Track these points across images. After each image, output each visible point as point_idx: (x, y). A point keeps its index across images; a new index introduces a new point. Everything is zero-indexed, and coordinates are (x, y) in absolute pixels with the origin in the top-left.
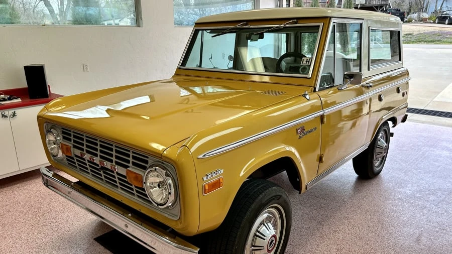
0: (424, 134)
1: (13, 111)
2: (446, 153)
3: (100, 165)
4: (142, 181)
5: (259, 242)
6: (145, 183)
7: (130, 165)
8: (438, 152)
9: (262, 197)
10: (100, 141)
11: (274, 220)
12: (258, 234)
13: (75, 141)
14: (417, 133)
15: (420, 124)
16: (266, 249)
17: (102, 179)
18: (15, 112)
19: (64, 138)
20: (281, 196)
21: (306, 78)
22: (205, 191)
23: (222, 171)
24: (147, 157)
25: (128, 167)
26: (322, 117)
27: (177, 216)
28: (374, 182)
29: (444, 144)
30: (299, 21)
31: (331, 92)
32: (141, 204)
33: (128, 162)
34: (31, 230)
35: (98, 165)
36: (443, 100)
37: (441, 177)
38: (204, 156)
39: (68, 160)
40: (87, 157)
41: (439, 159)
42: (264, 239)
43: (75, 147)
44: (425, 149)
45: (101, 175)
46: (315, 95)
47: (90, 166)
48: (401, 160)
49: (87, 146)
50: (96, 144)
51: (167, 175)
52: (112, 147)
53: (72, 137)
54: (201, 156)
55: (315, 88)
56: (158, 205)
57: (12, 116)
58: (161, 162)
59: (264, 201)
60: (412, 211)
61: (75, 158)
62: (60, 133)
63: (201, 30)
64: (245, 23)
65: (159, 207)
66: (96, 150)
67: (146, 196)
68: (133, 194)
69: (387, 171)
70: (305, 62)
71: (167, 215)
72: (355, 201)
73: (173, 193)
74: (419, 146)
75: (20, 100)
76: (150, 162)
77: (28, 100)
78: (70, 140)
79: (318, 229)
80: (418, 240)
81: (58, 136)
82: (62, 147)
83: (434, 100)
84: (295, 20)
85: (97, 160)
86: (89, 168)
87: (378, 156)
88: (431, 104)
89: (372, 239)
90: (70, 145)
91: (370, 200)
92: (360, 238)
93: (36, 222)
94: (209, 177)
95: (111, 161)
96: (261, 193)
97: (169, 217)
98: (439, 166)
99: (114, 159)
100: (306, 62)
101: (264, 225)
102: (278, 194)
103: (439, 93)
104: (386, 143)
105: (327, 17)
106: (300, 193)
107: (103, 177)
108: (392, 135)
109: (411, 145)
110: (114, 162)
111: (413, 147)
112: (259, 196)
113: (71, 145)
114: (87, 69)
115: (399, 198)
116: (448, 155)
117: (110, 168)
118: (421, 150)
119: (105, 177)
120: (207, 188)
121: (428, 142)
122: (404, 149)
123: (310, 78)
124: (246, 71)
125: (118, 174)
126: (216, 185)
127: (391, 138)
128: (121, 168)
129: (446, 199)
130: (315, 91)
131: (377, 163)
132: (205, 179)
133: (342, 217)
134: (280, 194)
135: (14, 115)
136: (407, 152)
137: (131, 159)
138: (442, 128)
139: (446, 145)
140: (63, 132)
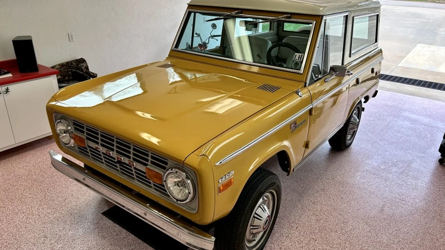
0: (390, 103)
1: (6, 87)
2: (407, 124)
3: (116, 159)
4: (162, 179)
5: (257, 222)
6: (165, 181)
7: (149, 163)
8: (400, 122)
9: (261, 187)
10: (117, 138)
11: (268, 202)
12: (256, 216)
13: (87, 134)
14: (383, 102)
15: (386, 92)
16: (262, 227)
17: (118, 170)
18: (8, 88)
19: (76, 129)
20: (275, 183)
21: (298, 73)
22: (220, 191)
23: (233, 172)
24: (167, 160)
25: (147, 165)
26: (311, 111)
27: (195, 210)
28: (346, 153)
29: (407, 114)
30: (293, 16)
31: (318, 84)
32: (159, 196)
33: (147, 160)
34: (40, 205)
35: (114, 159)
36: (407, 66)
37: (402, 149)
38: (221, 163)
39: (79, 148)
40: (102, 150)
41: (402, 130)
42: (261, 220)
43: (88, 139)
44: (389, 120)
45: (117, 167)
46: (306, 90)
47: (104, 157)
48: (368, 131)
49: (102, 140)
50: (113, 141)
51: (187, 178)
52: (130, 145)
53: (85, 130)
54: (218, 164)
55: (306, 83)
56: (177, 200)
57: (5, 92)
58: (181, 166)
59: (262, 190)
60: (377, 182)
61: (88, 148)
62: (72, 124)
63: (193, 12)
64: (240, 11)
65: (179, 202)
66: (113, 145)
67: (165, 191)
68: (151, 187)
69: (357, 143)
70: (297, 58)
71: (185, 209)
72: (329, 173)
73: (192, 191)
74: (384, 116)
75: (11, 75)
76: (169, 163)
77: (18, 75)
78: (83, 132)
79: (299, 201)
80: (382, 210)
81: (68, 126)
82: (75, 138)
83: (400, 65)
84: (289, 15)
85: (113, 154)
86: (103, 159)
87: (350, 131)
88: (395, 70)
89: (345, 210)
90: (83, 137)
91: (343, 172)
92: (335, 209)
93: (43, 197)
94: (223, 180)
95: (129, 157)
96: (260, 184)
97: (187, 210)
98: (401, 137)
99: (132, 156)
100: (299, 58)
101: (261, 207)
102: (273, 182)
103: (404, 57)
104: (358, 118)
105: (320, 16)
106: (288, 175)
107: (119, 169)
108: (363, 109)
109: (378, 114)
110: (132, 158)
111: (379, 117)
112: (258, 186)
113: (85, 137)
114: (72, 38)
115: (367, 170)
116: (409, 125)
117: (127, 163)
118: (387, 120)
119: (121, 168)
120: (221, 188)
121: (392, 111)
122: (371, 119)
123: (302, 74)
124: (235, 59)
125: (135, 168)
126: (228, 184)
127: (362, 112)
128: (139, 164)
129: (406, 171)
130: (305, 86)
131: (349, 137)
132: (220, 181)
133: (319, 189)
134: (275, 181)
135: (7, 91)
136: (374, 122)
137: (150, 159)
138: (405, 97)
139: (408, 115)
140: (74, 124)
